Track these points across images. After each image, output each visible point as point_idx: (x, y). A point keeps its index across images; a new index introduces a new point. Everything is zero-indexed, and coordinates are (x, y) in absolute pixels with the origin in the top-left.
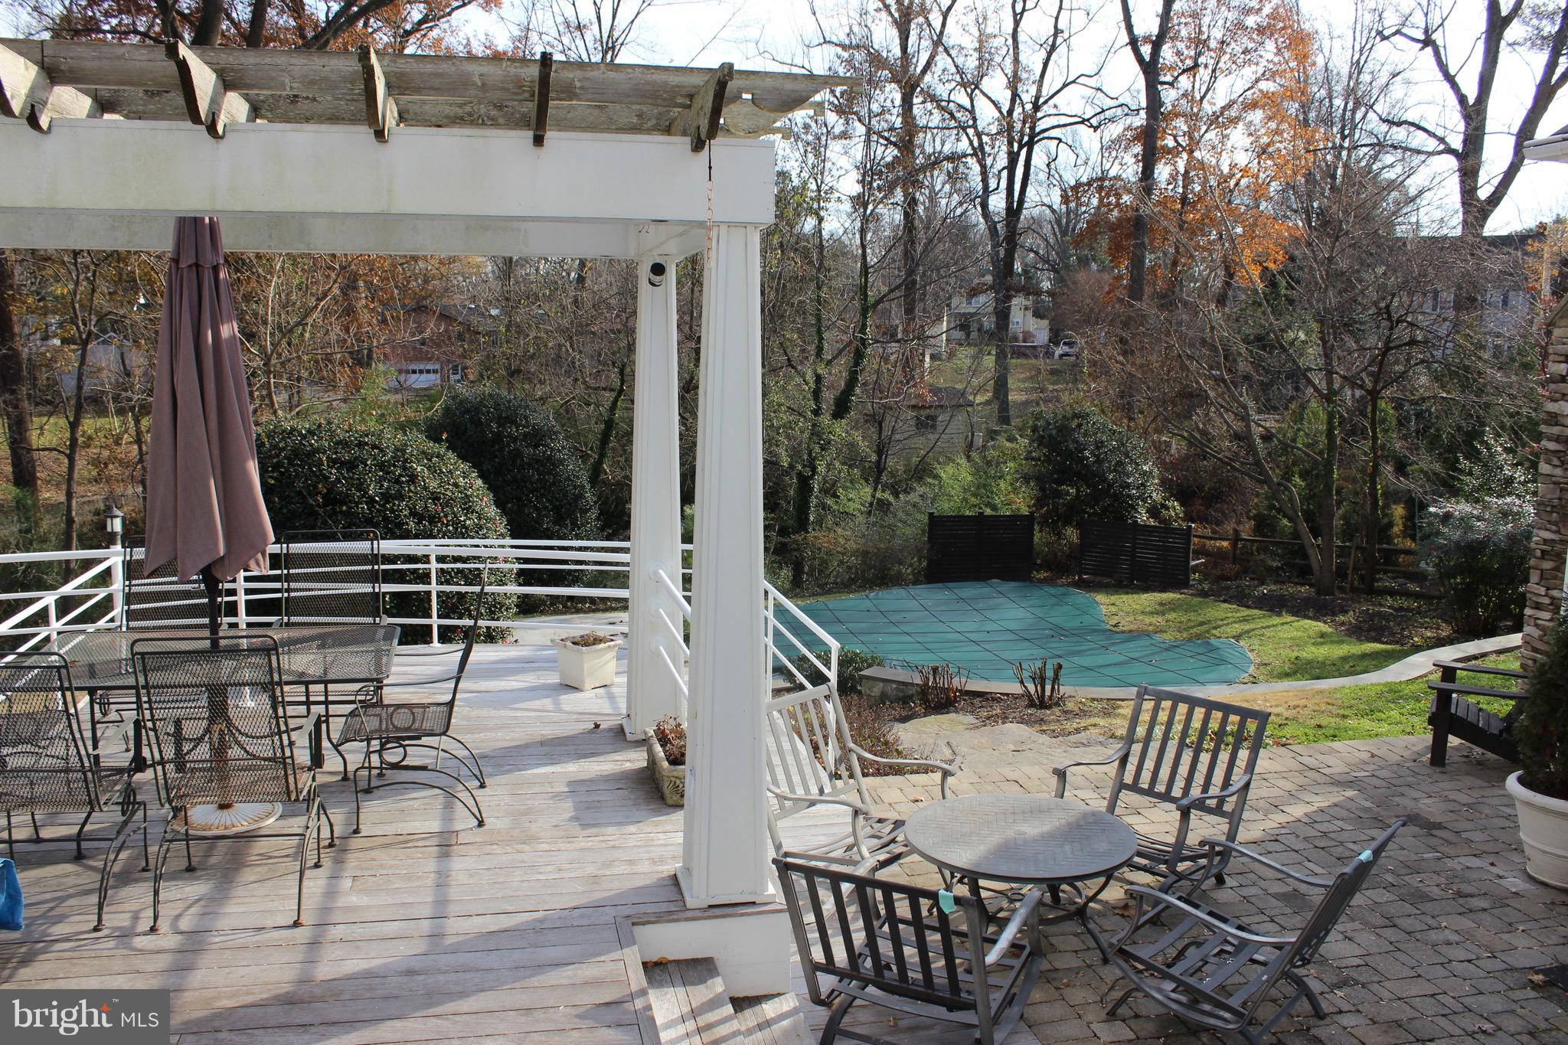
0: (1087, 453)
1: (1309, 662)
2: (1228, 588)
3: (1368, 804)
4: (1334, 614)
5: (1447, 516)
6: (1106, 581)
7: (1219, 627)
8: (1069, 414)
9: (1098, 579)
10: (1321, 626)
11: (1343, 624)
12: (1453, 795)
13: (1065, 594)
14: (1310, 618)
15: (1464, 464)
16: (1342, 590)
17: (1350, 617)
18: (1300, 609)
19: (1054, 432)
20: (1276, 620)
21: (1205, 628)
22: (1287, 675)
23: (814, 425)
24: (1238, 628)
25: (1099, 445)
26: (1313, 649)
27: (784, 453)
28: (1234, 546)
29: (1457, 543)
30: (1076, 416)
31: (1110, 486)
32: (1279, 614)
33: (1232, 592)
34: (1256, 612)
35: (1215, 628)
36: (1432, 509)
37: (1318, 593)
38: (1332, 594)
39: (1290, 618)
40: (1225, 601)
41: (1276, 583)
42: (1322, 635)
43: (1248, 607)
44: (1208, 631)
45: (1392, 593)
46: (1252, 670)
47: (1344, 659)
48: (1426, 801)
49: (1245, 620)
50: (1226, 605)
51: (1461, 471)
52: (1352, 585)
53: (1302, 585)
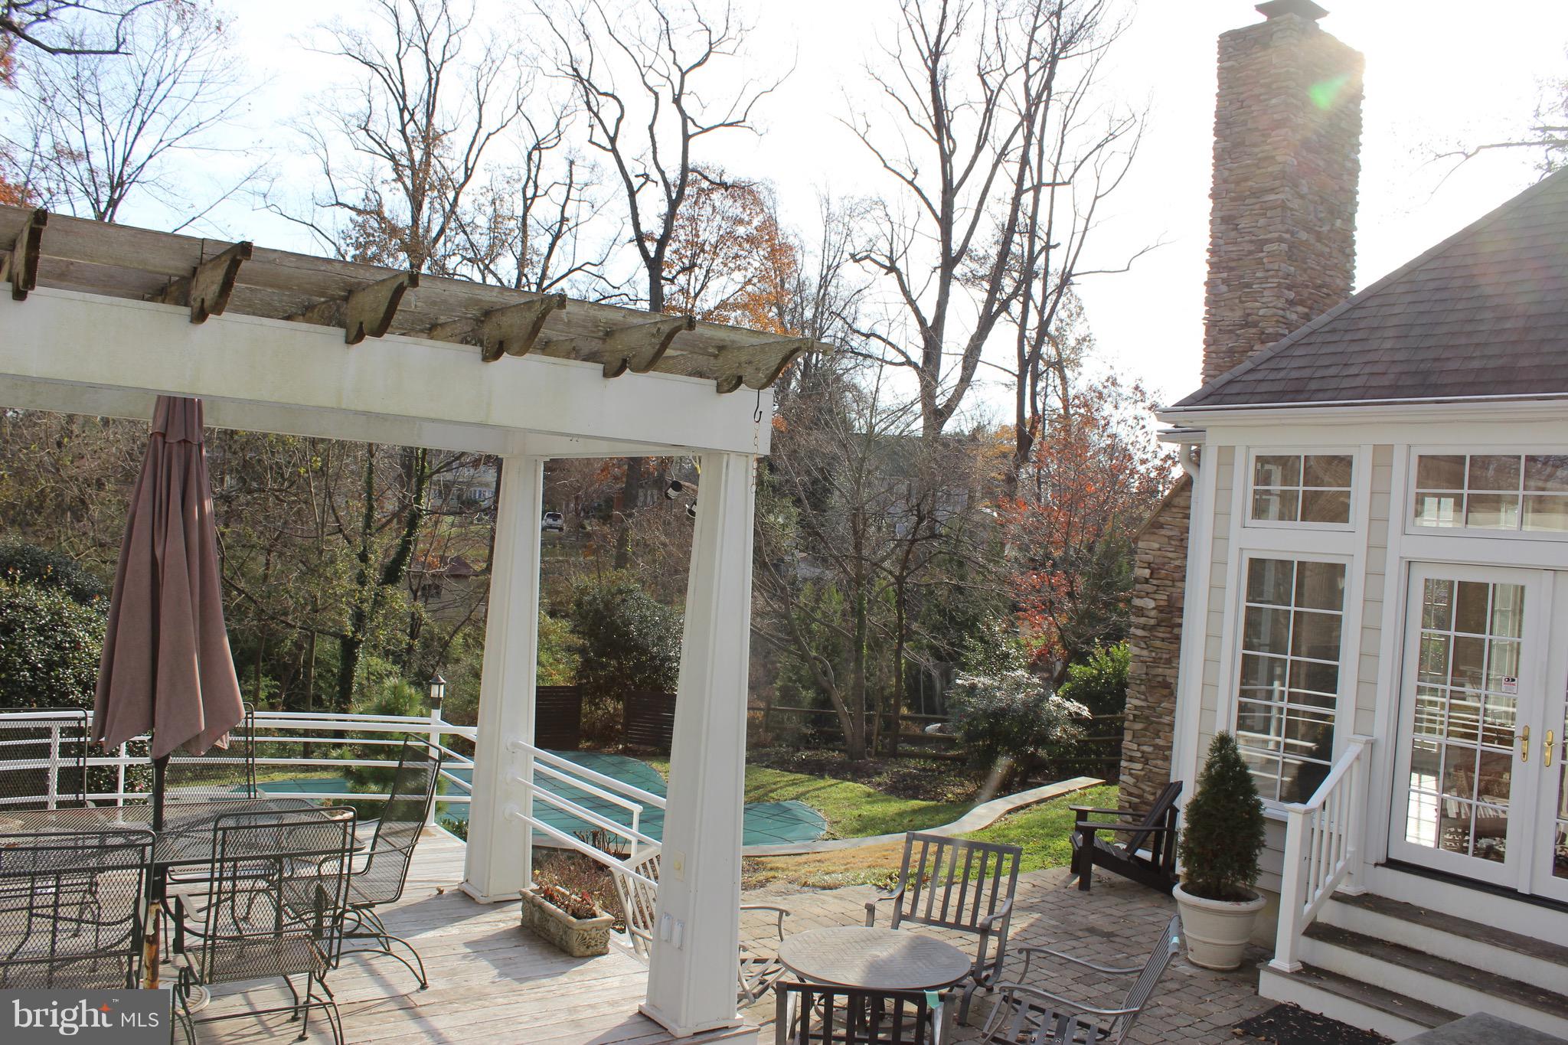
0: (632, 627)
1: (873, 819)
2: (768, 755)
3: (1053, 922)
4: (869, 776)
5: (973, 687)
6: (650, 749)
7: (776, 790)
8: (614, 590)
9: (642, 747)
10: (860, 788)
11: (879, 784)
12: (1108, 911)
13: (622, 763)
14: (849, 780)
15: (969, 641)
16: (870, 755)
17: (885, 778)
18: (840, 772)
19: (601, 606)
20: (821, 783)
21: (761, 792)
22: (857, 831)
23: (377, 595)
24: (793, 791)
25: (643, 619)
26: (868, 807)
27: (349, 623)
28: (766, 715)
29: (985, 711)
30: (620, 592)
31: (653, 658)
32: (822, 777)
33: (773, 758)
34: (799, 776)
35: (772, 791)
36: (959, 682)
37: (851, 757)
38: (864, 758)
39: (834, 781)
40: (767, 767)
41: (808, 748)
42: (869, 795)
43: (790, 771)
44: (766, 795)
45: (912, 755)
46: (826, 827)
47: (901, 814)
48: (1093, 917)
49: (794, 783)
50: (769, 770)
51: (966, 647)
52: (876, 750)
53: (834, 751)
